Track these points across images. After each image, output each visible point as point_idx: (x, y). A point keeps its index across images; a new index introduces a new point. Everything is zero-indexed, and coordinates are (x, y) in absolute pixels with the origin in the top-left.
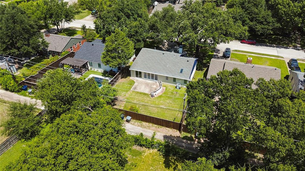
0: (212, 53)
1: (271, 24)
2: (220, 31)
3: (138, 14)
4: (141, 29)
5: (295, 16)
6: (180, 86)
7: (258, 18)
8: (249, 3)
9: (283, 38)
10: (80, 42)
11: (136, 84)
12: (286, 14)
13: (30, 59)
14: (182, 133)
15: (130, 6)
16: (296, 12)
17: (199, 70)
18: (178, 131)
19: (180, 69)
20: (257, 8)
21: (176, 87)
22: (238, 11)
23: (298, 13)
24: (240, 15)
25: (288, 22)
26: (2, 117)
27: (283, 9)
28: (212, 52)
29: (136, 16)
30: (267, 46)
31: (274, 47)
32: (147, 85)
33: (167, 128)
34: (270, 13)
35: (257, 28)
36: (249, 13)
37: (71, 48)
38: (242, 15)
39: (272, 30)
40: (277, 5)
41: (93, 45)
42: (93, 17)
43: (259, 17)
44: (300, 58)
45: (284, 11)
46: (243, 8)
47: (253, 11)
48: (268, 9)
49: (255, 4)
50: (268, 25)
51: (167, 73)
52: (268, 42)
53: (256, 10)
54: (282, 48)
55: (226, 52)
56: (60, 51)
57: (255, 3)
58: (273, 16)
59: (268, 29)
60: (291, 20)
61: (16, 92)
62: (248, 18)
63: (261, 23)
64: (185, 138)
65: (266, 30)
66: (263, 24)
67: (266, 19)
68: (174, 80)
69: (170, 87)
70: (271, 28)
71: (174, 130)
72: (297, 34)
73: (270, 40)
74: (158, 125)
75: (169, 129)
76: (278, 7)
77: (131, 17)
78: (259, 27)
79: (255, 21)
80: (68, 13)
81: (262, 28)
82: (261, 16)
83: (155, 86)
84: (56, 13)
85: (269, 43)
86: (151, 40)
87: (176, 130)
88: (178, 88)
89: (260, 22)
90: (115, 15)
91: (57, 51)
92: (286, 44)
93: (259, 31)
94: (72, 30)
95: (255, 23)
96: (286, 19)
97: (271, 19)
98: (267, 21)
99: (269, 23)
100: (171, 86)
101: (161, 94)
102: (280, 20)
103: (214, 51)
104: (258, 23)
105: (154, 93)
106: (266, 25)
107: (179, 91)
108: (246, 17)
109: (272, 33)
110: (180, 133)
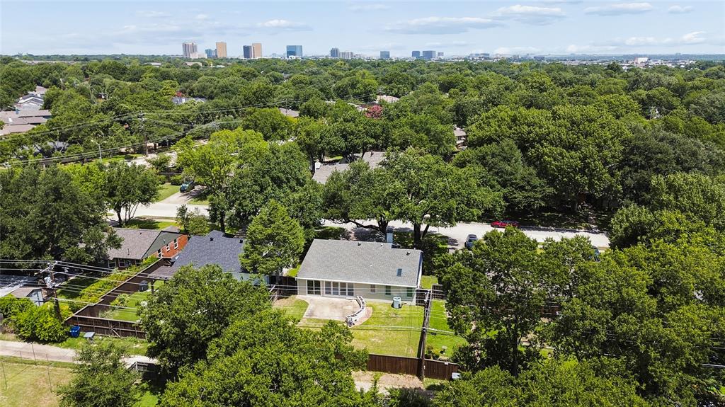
0: (444, 246)
1: (538, 189)
2: (458, 198)
3: (298, 180)
4: (309, 205)
5: (576, 172)
6: (401, 302)
7: (515, 181)
8: (493, 157)
9: (564, 215)
10: (175, 241)
11: (311, 307)
12: (560, 170)
13: (66, 280)
14: (425, 379)
15: (284, 166)
16: (576, 166)
17: (428, 275)
18: (416, 377)
19: (396, 269)
20: (509, 165)
21: (393, 306)
22: (478, 170)
23: (579, 168)
24: (481, 178)
25: (567, 184)
26: (37, 390)
27: (553, 162)
28: (443, 244)
29: (293, 183)
30: (540, 229)
31: (552, 231)
32: (334, 306)
33: (393, 375)
34: (532, 170)
35: (515, 198)
36: (497, 174)
37: (159, 251)
38: (485, 177)
39: (542, 199)
40: (542, 157)
41: (212, 239)
42: (184, 195)
43: (516, 179)
44: (601, 246)
45: (556, 166)
46: (485, 165)
47: (503, 170)
48: (529, 166)
49: (505, 158)
50: (534, 191)
51: (372, 278)
52: (539, 223)
53: (509, 168)
54: (567, 231)
55: (470, 241)
56: (139, 258)
57: (504, 155)
58: (539, 175)
59: (536, 199)
60: (570, 180)
61: (54, 342)
62: (497, 181)
63: (522, 188)
64: (431, 388)
65: (533, 200)
66: (526, 191)
67: (528, 182)
68: (388, 290)
69: (380, 307)
70: (540, 196)
71: (408, 375)
72: (587, 208)
73: (542, 220)
74: (376, 371)
75: (398, 375)
76: (545, 160)
77: (285, 185)
78: (519, 196)
79: (511, 185)
80: (148, 185)
81: (526, 197)
82: (519, 177)
83: (350, 308)
84: (126, 186)
85: (542, 225)
86: (320, 230)
87: (411, 376)
88: (396, 306)
89: (520, 187)
90: (255, 181)
91: (131, 258)
92: (571, 225)
93: (520, 202)
94: (145, 222)
95: (510, 189)
96: (562, 179)
97: (536, 181)
98: (530, 185)
99: (535, 187)
100: (382, 304)
101: (366, 319)
102: (551, 183)
103: (447, 242)
104: (516, 189)
105: (354, 318)
106: (531, 191)
107: (399, 311)
108: (494, 180)
109: (543, 205)
110: (421, 379)
